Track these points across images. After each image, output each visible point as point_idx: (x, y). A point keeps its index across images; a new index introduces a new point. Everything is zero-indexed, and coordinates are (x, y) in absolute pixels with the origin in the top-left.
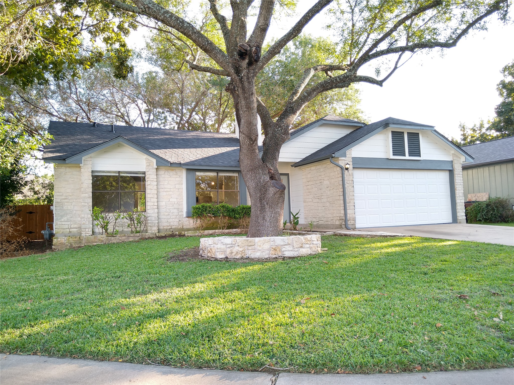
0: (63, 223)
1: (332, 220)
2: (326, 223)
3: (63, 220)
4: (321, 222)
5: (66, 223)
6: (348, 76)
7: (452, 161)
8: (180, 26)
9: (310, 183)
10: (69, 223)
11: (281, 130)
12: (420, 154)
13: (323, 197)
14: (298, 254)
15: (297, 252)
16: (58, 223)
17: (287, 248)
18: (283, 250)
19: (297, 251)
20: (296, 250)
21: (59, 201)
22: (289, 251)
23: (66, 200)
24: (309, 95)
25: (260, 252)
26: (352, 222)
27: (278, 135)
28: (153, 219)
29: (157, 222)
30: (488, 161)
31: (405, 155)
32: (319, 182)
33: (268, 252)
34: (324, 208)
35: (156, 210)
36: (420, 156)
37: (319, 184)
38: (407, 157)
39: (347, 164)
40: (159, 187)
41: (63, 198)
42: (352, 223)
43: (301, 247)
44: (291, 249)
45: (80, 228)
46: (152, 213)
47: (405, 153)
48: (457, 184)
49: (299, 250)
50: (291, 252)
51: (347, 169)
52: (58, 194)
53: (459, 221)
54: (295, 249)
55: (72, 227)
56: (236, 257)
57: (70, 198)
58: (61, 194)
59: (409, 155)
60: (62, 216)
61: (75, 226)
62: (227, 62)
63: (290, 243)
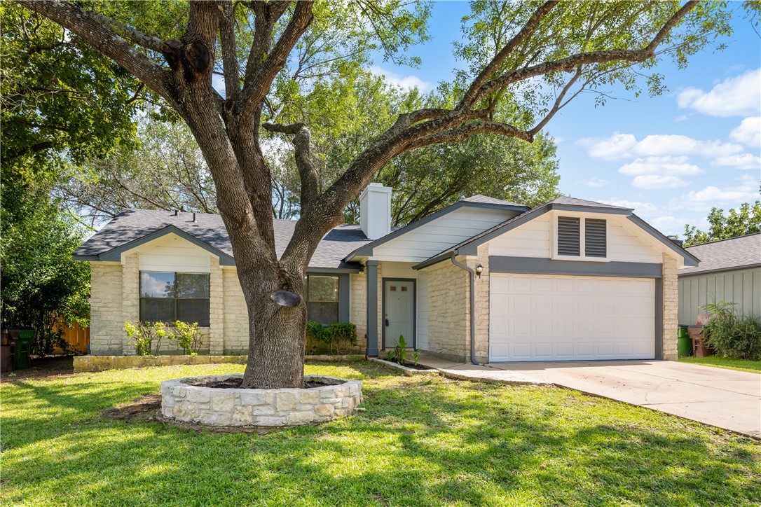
0: (101, 337)
1: (456, 349)
2: (450, 352)
3: (100, 333)
4: (444, 351)
5: (105, 337)
6: (452, 118)
7: (661, 265)
8: (44, 8)
9: (436, 293)
10: (109, 337)
11: (323, 207)
12: (605, 252)
13: (447, 315)
14: (285, 422)
15: (283, 418)
16: (95, 337)
17: (265, 410)
18: (255, 414)
19: (283, 416)
20: (282, 414)
21: (96, 308)
22: (266, 415)
23: (105, 309)
24: (383, 152)
25: (216, 414)
26: (484, 354)
27: (315, 216)
28: (217, 336)
29: (222, 340)
30: (734, 265)
31: (579, 255)
32: (444, 292)
33: (230, 415)
34: (447, 331)
35: (221, 326)
36: (605, 256)
37: (444, 296)
38: (582, 257)
39: (480, 266)
40: (227, 294)
41: (101, 305)
42: (482, 355)
43: (294, 410)
44: (272, 412)
45: (122, 344)
46: (217, 329)
47: (579, 251)
48: (666, 300)
49: (289, 414)
50: (270, 418)
51: (478, 273)
52: (95, 300)
53: (665, 358)
54: (279, 413)
55: (112, 342)
56: (183, 419)
57: (110, 305)
58: (99, 300)
59: (587, 255)
60: (100, 329)
61: (117, 342)
62: (154, 78)
63: (268, 402)
